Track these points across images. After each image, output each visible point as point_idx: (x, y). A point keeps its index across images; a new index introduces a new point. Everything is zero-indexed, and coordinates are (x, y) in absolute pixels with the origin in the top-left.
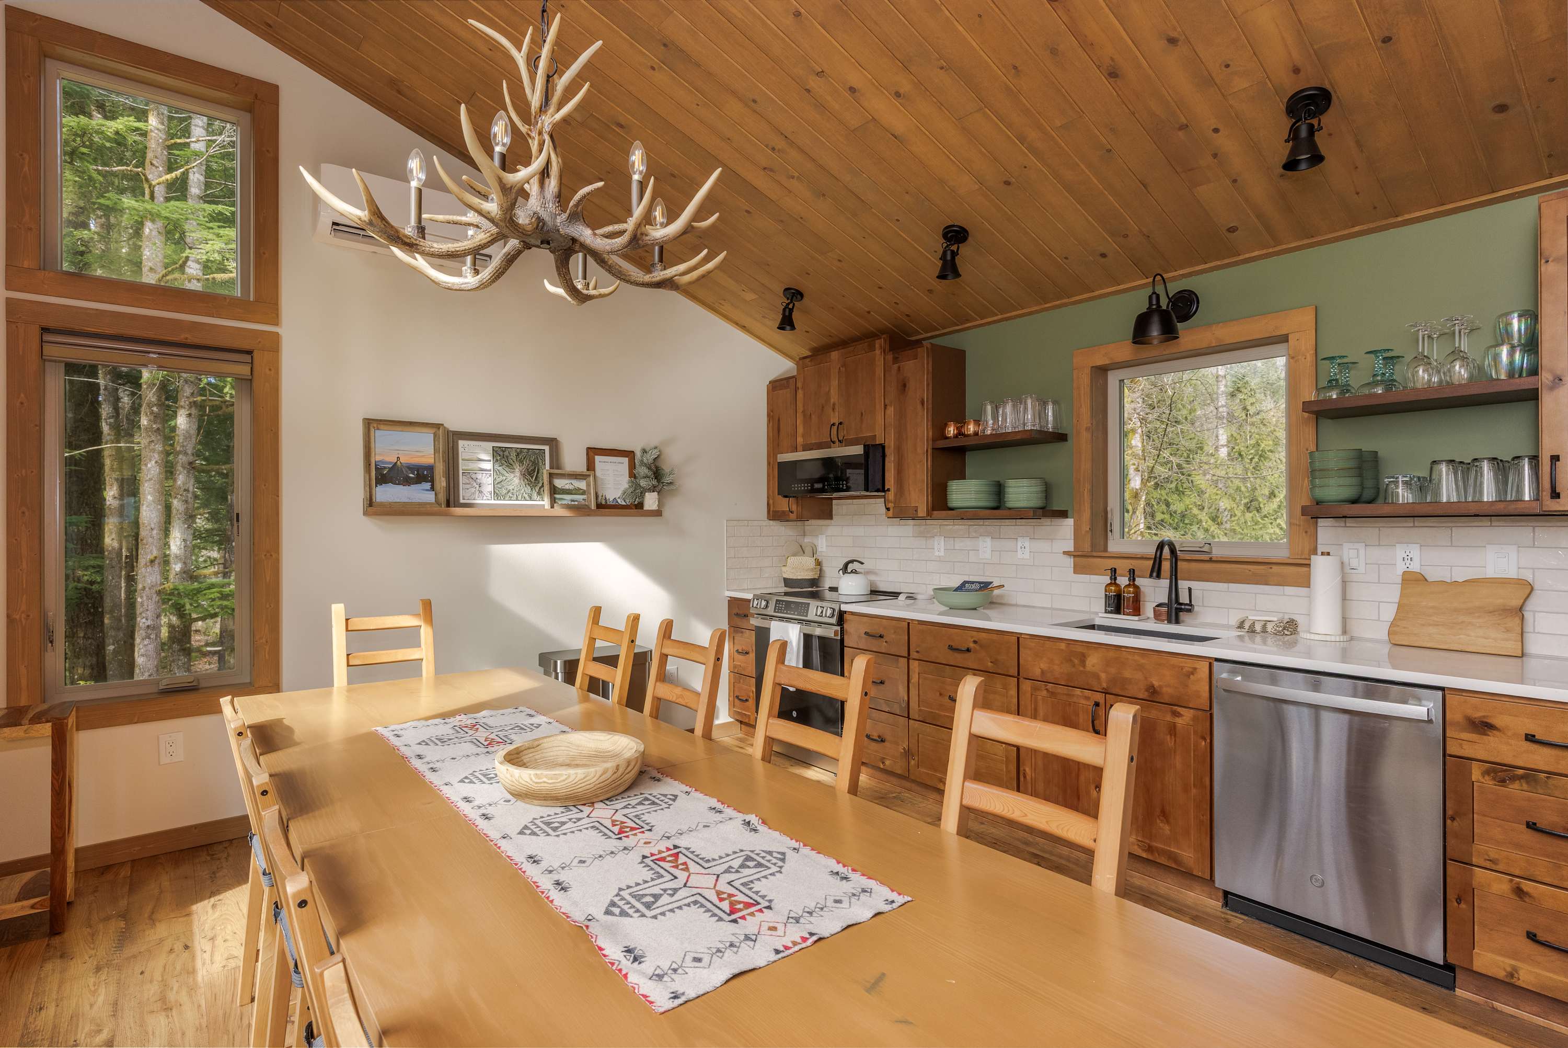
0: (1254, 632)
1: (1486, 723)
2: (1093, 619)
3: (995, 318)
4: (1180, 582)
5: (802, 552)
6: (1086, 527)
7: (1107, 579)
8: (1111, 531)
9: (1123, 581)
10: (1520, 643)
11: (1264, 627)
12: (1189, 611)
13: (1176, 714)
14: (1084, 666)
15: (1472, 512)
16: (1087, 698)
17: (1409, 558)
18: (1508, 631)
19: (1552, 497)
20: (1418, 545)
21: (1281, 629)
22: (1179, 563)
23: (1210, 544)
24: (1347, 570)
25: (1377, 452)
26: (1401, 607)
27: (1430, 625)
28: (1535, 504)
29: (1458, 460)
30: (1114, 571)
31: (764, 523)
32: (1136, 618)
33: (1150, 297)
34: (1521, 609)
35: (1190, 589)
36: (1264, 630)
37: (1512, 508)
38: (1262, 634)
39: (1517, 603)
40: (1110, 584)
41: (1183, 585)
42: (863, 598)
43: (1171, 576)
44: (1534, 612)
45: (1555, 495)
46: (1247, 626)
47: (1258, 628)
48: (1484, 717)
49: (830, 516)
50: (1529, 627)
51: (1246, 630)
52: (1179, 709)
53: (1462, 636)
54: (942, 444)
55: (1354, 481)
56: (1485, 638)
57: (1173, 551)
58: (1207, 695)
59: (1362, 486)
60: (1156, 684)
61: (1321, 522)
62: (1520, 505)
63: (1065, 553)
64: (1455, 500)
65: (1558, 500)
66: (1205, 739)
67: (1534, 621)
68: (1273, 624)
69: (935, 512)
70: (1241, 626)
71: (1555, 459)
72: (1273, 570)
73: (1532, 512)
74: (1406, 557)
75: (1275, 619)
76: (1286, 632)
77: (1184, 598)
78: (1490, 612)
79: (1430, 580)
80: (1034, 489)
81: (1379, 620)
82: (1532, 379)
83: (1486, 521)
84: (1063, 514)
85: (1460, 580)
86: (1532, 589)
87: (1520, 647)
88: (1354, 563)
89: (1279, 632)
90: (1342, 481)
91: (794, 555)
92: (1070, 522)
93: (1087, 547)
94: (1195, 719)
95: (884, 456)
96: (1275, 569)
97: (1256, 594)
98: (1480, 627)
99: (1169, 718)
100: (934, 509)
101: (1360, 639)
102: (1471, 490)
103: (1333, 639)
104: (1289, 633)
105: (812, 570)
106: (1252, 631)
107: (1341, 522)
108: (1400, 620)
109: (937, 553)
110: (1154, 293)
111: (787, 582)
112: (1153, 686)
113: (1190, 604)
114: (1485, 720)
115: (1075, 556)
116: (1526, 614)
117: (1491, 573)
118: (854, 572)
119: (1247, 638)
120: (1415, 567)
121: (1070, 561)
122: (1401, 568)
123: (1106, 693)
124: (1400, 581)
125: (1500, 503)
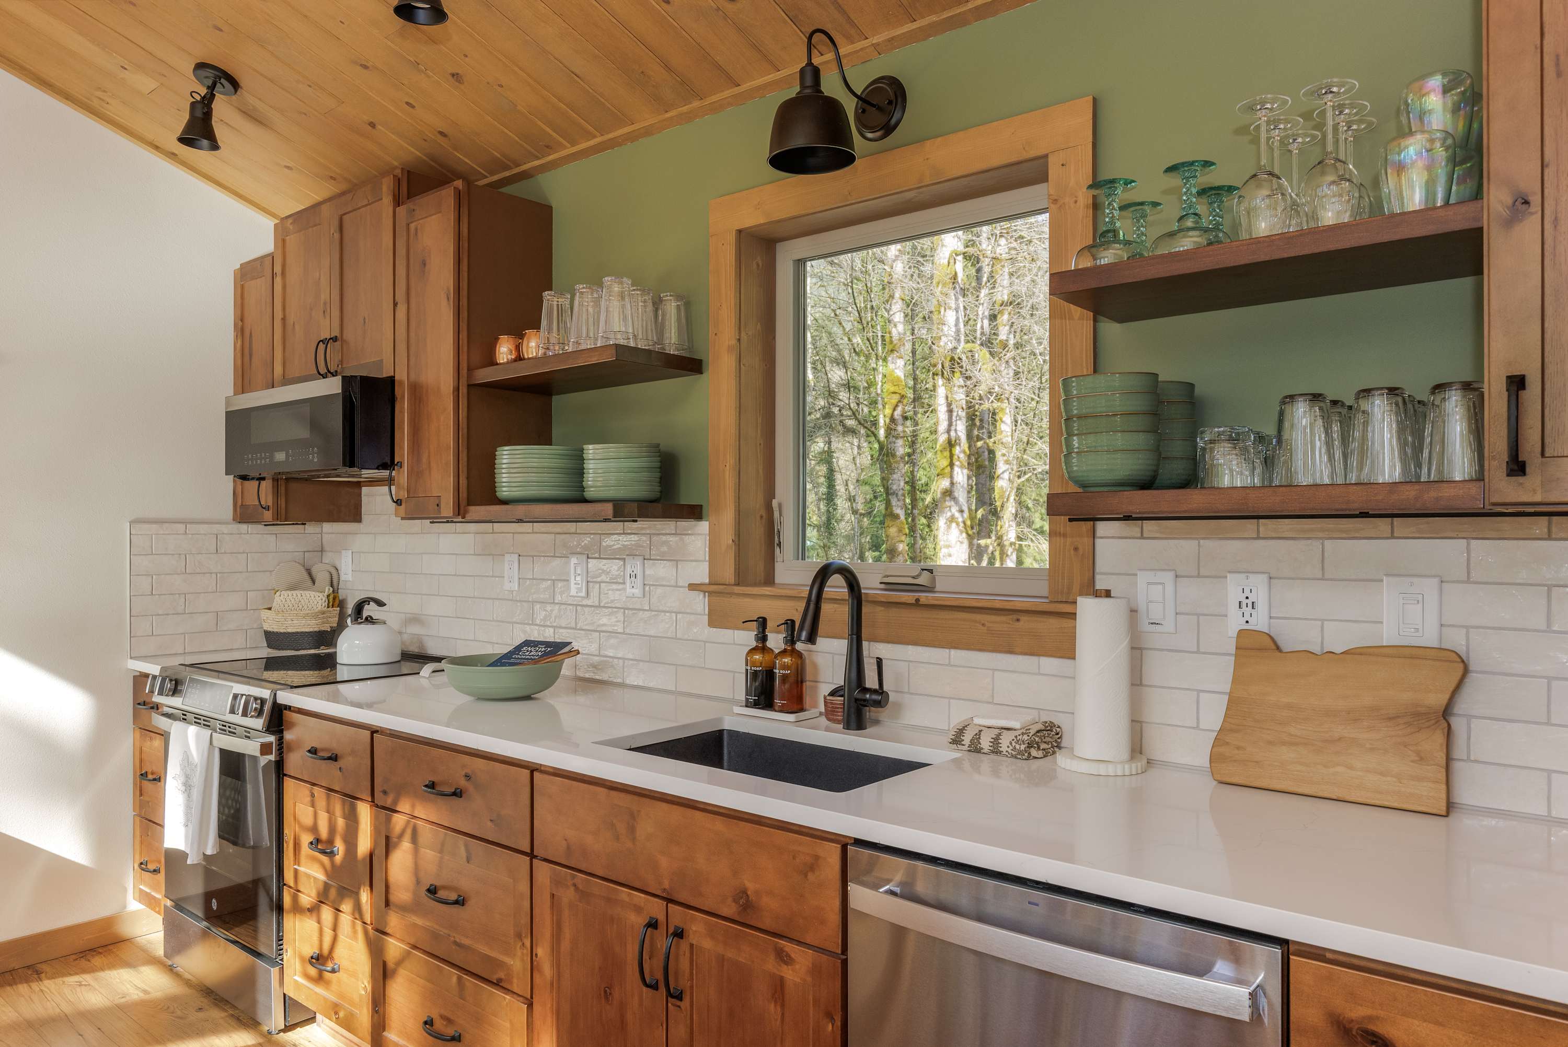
0: (978, 751)
1: (1374, 1034)
2: (720, 720)
3: (592, 143)
4: (865, 644)
5: (309, 583)
6: (727, 537)
7: (748, 638)
8: (779, 545)
9: (776, 641)
10: (1444, 787)
11: (996, 741)
12: (878, 704)
13: (783, 958)
14: (634, 840)
15: (1356, 507)
16: (638, 909)
17: (1249, 602)
18: (1421, 759)
19: (1511, 473)
20: (1264, 577)
21: (1023, 747)
22: (865, 610)
23: (931, 571)
24: (1145, 626)
25: (1192, 386)
26: (1234, 703)
27: (1284, 743)
28: (1474, 489)
29: (1331, 396)
30: (763, 623)
31: (225, 529)
32: (791, 717)
33: (804, 71)
34: (1447, 712)
35: (879, 662)
36: (996, 750)
37: (1430, 498)
38: (993, 756)
39: (1438, 699)
40: (753, 650)
41: (872, 650)
42: (382, 671)
43: (850, 633)
44: (1470, 717)
45: (1517, 467)
46: (967, 739)
47: (985, 743)
48: (1370, 1018)
49: (355, 515)
50: (1459, 751)
51: (966, 748)
52: (789, 947)
53: (1340, 769)
54: (486, 375)
55: (1141, 440)
56: (1382, 774)
57: (853, 584)
58: (834, 918)
59: (1159, 453)
60: (750, 886)
61: (1103, 528)
62: (1447, 492)
63: (693, 587)
64: (1327, 481)
65: (1521, 479)
66: (832, 1018)
67: (1469, 738)
68: (1013, 734)
69: (472, 508)
70: (957, 740)
71: (1517, 383)
72: (1021, 623)
73: (1468, 506)
74: (1244, 602)
75: (1017, 725)
76: (1034, 752)
77: (871, 681)
78: (1390, 719)
79: (1286, 647)
80: (634, 463)
81: (1197, 727)
82: (1472, 206)
83: (1383, 525)
84: (695, 512)
85: (1339, 650)
86: (1466, 671)
87: (1444, 796)
88: (1156, 612)
89: (1020, 752)
90: (1120, 440)
91: (293, 587)
92: (703, 527)
93: (728, 573)
94: (815, 970)
95: (392, 400)
96: (1026, 622)
97: (994, 670)
98: (1372, 750)
99: (771, 965)
100: (470, 503)
101: (1165, 764)
102: (1354, 461)
103: (1110, 770)
104: (1040, 754)
105: (315, 616)
106: (975, 748)
107: (1132, 528)
108: (1232, 730)
109: (507, 586)
110: (809, 65)
111: (273, 639)
112: (744, 892)
113: (880, 691)
114: (1372, 1027)
115: (710, 593)
116: (1455, 721)
117: (1389, 635)
118: (370, 620)
119: (966, 765)
120: (1260, 621)
121: (700, 603)
122: (1235, 623)
123: (670, 901)
124: (1233, 650)
125: (1408, 487)
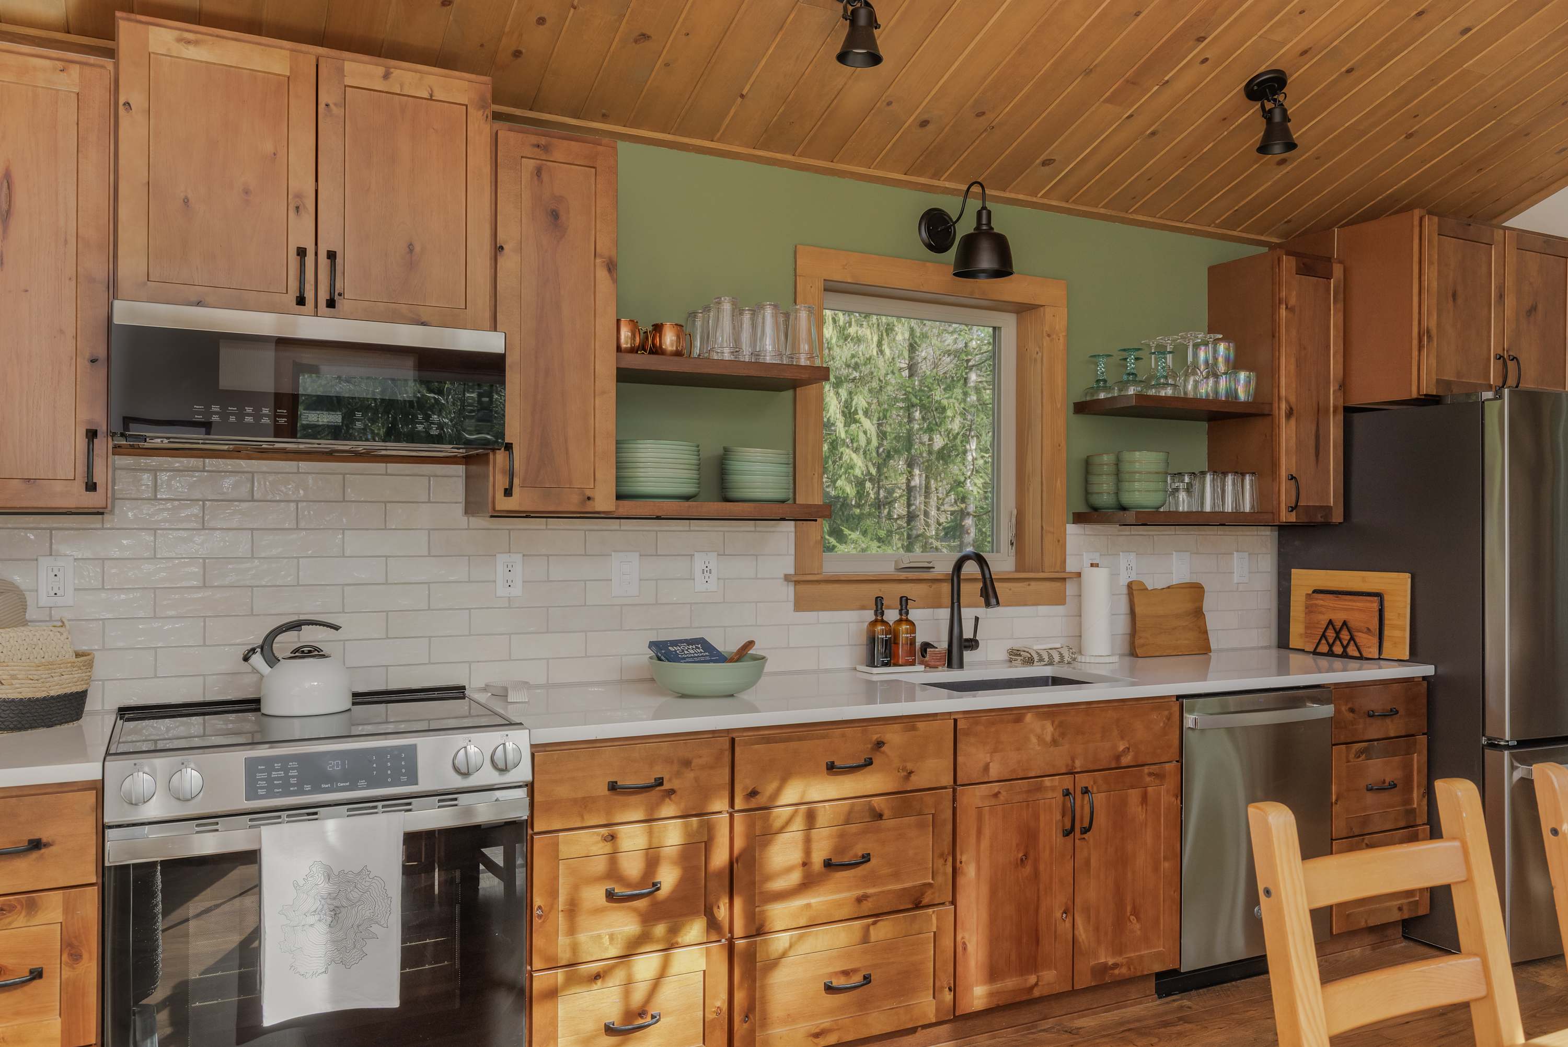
7: (870, 615)
9: (892, 616)
12: (975, 648)
16: (1054, 788)
18: (1201, 631)
19: (1289, 511)
20: (1135, 554)
30: (880, 601)
33: (979, 214)
34: (1202, 610)
35: (977, 619)
40: (874, 622)
43: (953, 603)
45: (1291, 509)
61: (1069, 529)
63: (780, 578)
65: (1291, 513)
66: (1177, 796)
77: (968, 634)
78: (1189, 615)
79: (1149, 588)
80: (776, 468)
86: (1204, 591)
93: (817, 566)
98: (1187, 630)
107: (1082, 530)
108: (1142, 631)
109: (502, 591)
110: (984, 208)
113: (976, 639)
115: (795, 582)
117: (1175, 579)
120: (1134, 576)
122: (1124, 578)
123: (1075, 774)
124: (1124, 592)
